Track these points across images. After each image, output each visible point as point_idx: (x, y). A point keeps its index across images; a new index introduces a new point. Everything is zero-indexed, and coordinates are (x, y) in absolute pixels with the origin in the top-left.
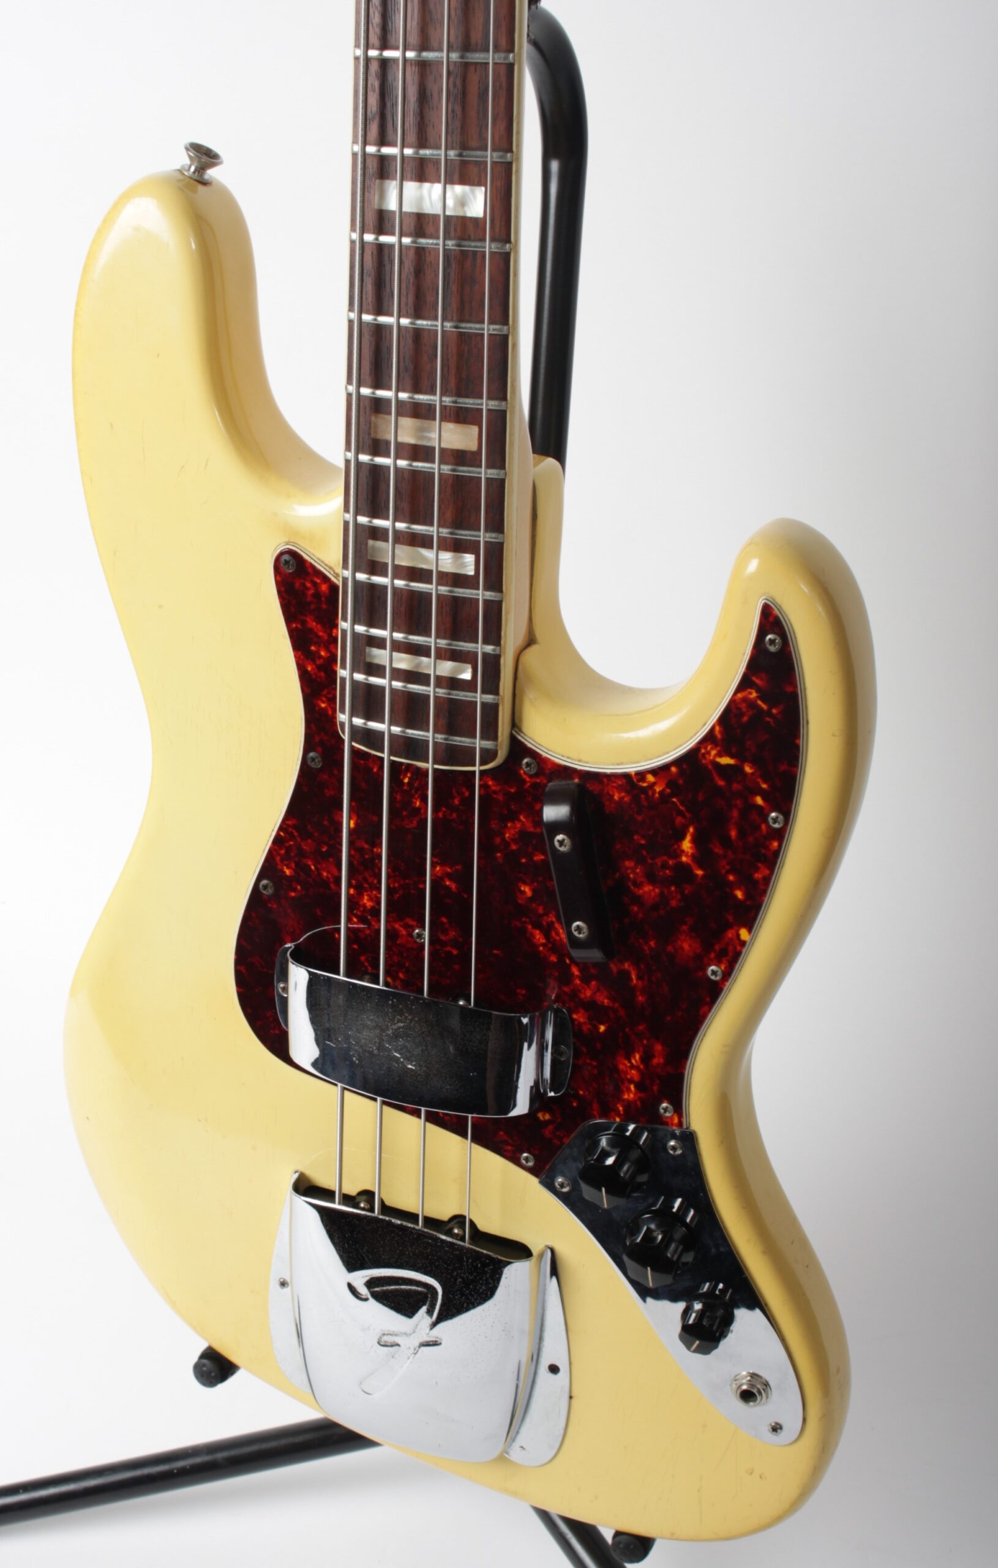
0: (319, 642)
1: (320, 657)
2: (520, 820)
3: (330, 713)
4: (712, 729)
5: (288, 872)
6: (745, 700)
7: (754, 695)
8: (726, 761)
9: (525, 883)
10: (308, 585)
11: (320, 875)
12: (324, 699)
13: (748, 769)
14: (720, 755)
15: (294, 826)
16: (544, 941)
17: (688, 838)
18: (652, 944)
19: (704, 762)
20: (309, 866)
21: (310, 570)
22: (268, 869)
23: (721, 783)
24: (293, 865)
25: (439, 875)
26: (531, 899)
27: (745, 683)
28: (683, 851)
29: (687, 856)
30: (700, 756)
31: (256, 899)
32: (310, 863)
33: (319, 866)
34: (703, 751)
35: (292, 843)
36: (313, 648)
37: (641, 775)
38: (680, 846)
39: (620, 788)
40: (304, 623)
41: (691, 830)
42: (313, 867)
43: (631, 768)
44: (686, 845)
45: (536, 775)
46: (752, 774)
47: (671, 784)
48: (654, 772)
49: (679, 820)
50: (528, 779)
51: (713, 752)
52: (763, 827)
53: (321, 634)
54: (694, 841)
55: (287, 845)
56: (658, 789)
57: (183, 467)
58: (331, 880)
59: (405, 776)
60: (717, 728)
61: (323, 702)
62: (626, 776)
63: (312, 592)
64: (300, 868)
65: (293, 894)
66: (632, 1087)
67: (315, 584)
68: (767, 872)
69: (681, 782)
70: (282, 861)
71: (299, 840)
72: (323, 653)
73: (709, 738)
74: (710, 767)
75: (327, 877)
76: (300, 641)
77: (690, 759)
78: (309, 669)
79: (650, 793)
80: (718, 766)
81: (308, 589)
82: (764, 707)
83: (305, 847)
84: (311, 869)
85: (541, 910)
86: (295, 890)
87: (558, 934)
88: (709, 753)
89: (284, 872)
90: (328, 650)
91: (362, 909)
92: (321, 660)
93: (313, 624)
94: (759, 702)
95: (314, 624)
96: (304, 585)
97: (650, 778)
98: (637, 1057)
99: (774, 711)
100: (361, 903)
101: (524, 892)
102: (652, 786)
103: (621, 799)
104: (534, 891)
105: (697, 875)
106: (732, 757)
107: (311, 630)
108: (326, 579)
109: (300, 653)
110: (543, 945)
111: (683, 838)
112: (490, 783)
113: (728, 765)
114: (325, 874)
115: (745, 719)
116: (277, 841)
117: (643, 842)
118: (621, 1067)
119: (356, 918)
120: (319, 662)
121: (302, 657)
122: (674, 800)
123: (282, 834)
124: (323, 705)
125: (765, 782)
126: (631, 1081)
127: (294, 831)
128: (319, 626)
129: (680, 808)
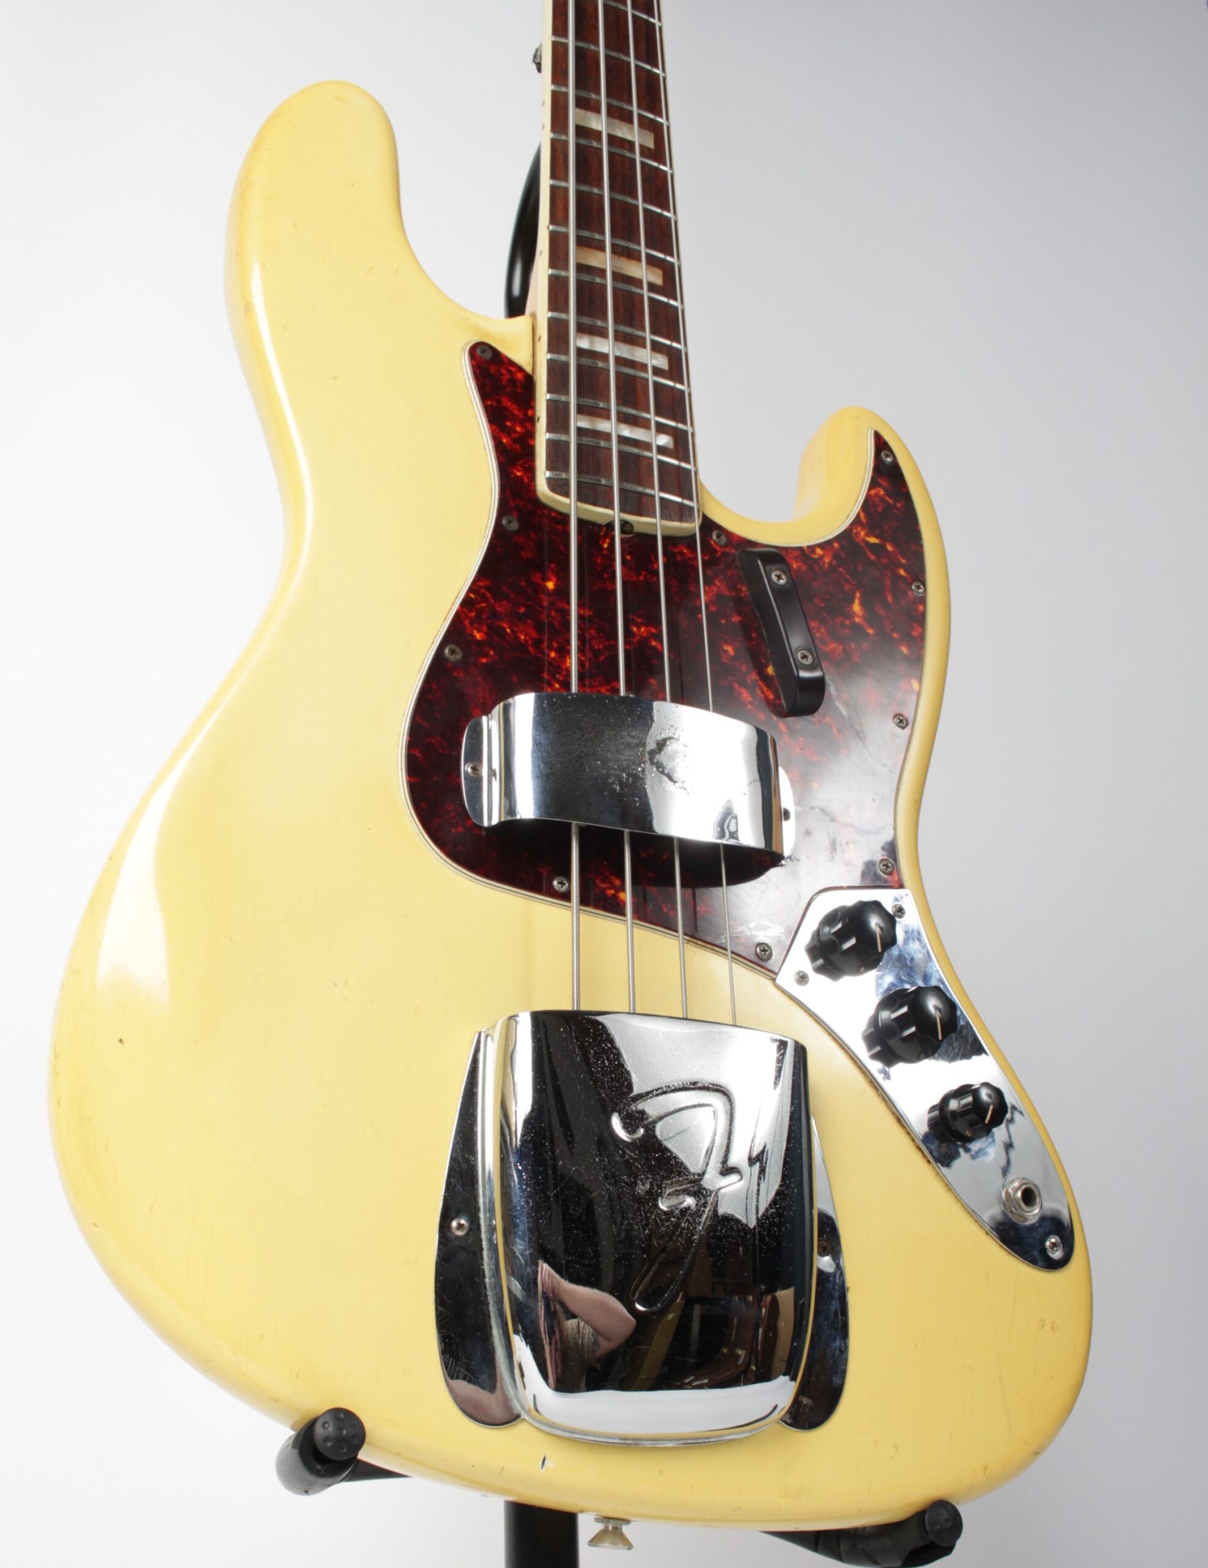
0: (514, 420)
1: (515, 432)
2: (715, 585)
3: (526, 480)
4: (858, 515)
5: (478, 636)
6: (877, 495)
7: (882, 492)
8: (873, 540)
9: (728, 644)
10: (504, 371)
11: (517, 638)
12: (520, 468)
13: (889, 548)
14: (867, 535)
15: (486, 588)
16: (750, 699)
17: (857, 602)
19: (857, 539)
20: (504, 629)
21: (505, 361)
22: (456, 633)
23: (873, 557)
24: (485, 629)
25: (645, 635)
26: (732, 658)
27: (873, 484)
28: (854, 613)
29: (858, 617)
30: (854, 535)
31: (438, 668)
32: (505, 625)
33: (515, 629)
34: (855, 531)
35: (484, 605)
36: (508, 424)
37: (812, 548)
38: (851, 609)
39: (795, 558)
40: (499, 402)
41: (858, 595)
42: (508, 630)
43: (804, 543)
44: (856, 607)
45: (726, 545)
46: (893, 551)
47: (835, 556)
48: (821, 546)
49: (847, 586)
50: (718, 549)
51: (863, 533)
52: (910, 593)
53: (516, 412)
54: (861, 604)
55: (478, 607)
56: (827, 560)
57: (372, 269)
58: (530, 643)
59: (604, 542)
60: (862, 515)
61: (519, 471)
62: (800, 549)
63: (507, 377)
64: (493, 632)
65: (484, 660)
67: (510, 372)
68: (920, 630)
69: (843, 555)
70: (471, 624)
71: (492, 601)
72: (518, 429)
73: (857, 521)
74: (862, 544)
75: (525, 640)
76: (496, 417)
77: (846, 537)
78: (505, 441)
79: (821, 563)
80: (867, 544)
81: (503, 375)
82: (891, 502)
83: (499, 609)
84: (506, 632)
85: (743, 670)
86: (486, 655)
87: (763, 691)
88: (859, 533)
89: (475, 637)
90: (522, 425)
91: (564, 673)
92: (517, 435)
93: (506, 402)
94: (887, 498)
95: (510, 404)
96: (499, 371)
97: (819, 551)
98: (851, 813)
99: (899, 505)
100: (564, 667)
101: (726, 652)
102: (821, 557)
103: (799, 568)
104: (735, 650)
105: (869, 634)
106: (877, 537)
107: (506, 409)
108: (520, 369)
109: (495, 427)
111: (853, 602)
112: (685, 551)
113: (874, 544)
114: (522, 637)
115: (880, 509)
116: (466, 603)
117: (822, 605)
119: (558, 683)
120: (513, 436)
121: (497, 430)
122: (841, 569)
123: (472, 596)
124: (519, 474)
125: (904, 557)
127: (487, 592)
128: (515, 406)
129: (848, 576)
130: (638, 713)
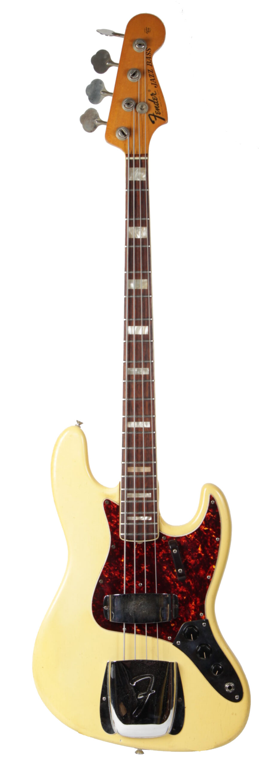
0: (114, 519)
1: (114, 522)
2: (162, 551)
3: (117, 535)
4: (202, 522)
5: (106, 576)
6: (208, 515)
7: (210, 514)
8: (206, 529)
9: (165, 566)
10: (112, 506)
11: (115, 575)
13: (211, 530)
14: (204, 528)
15: (108, 564)
16: (170, 579)
17: (200, 547)
18: (194, 574)
19: (201, 530)
20: (112, 574)
21: (112, 503)
22: (102, 577)
23: (205, 534)
24: (108, 574)
26: (166, 570)
27: (208, 512)
29: (200, 551)
31: (98, 585)
32: (112, 572)
33: (115, 573)
35: (108, 569)
37: (188, 535)
38: (198, 550)
39: (184, 539)
40: (111, 515)
41: (200, 545)
42: (113, 574)
43: (186, 534)
44: (200, 549)
45: (166, 540)
46: (212, 531)
47: (195, 536)
48: (191, 534)
49: (197, 544)
50: (164, 541)
51: (203, 527)
52: (215, 541)
54: (201, 548)
55: (106, 569)
56: (192, 538)
60: (204, 522)
62: (185, 536)
63: (112, 508)
64: (110, 575)
65: (108, 582)
66: (193, 611)
67: (113, 506)
68: (217, 551)
69: (197, 535)
70: (105, 573)
71: (109, 567)
72: (115, 521)
73: (202, 525)
74: (203, 531)
75: (117, 575)
76: (110, 519)
77: (199, 530)
78: (112, 525)
79: (191, 539)
80: (204, 530)
81: (112, 507)
83: (111, 569)
85: (169, 572)
86: (108, 581)
87: (173, 577)
88: (202, 528)
90: (116, 520)
93: (113, 515)
94: (211, 516)
96: (111, 507)
97: (191, 536)
98: (194, 603)
99: (215, 516)
101: (164, 568)
102: (191, 537)
103: (185, 541)
104: (167, 567)
105: (202, 555)
106: (207, 527)
107: (112, 517)
108: (116, 504)
110: (170, 580)
113: (206, 530)
115: (209, 519)
116: (104, 569)
117: (190, 550)
118: (190, 606)
120: (114, 523)
121: (110, 523)
122: (196, 539)
123: (105, 567)
124: (115, 533)
125: (214, 531)
126: (193, 610)
128: (114, 515)
129: (198, 541)
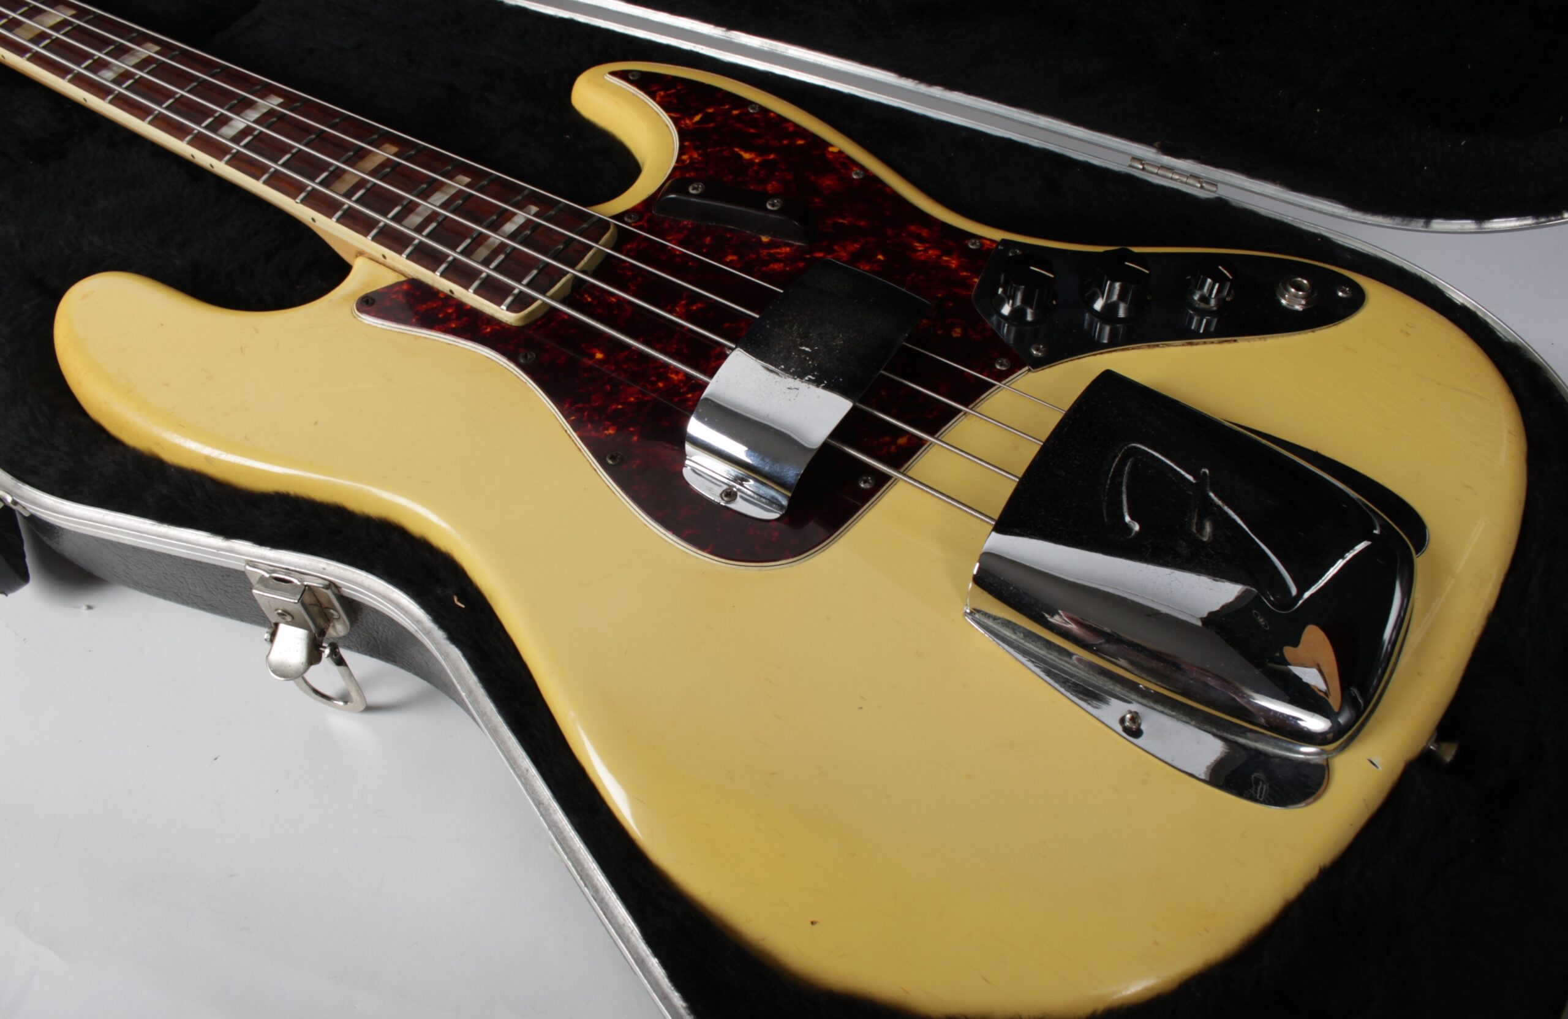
1: (451, 314)
2: (670, 240)
3: (498, 328)
4: (671, 117)
5: (611, 432)
6: (662, 98)
7: (662, 93)
8: (697, 118)
9: (725, 257)
10: (394, 296)
11: (631, 404)
12: (484, 327)
13: (710, 110)
14: (691, 119)
16: (782, 265)
17: (742, 153)
18: (817, 200)
19: (691, 128)
20: (617, 409)
21: (385, 290)
23: (711, 125)
24: (608, 423)
25: (684, 311)
27: (651, 94)
28: (750, 159)
29: (755, 158)
30: (686, 128)
31: (620, 476)
32: (614, 407)
33: (622, 401)
34: (683, 126)
35: (585, 413)
36: (441, 316)
37: (679, 160)
38: (746, 160)
39: (682, 175)
41: (737, 150)
42: (620, 407)
43: (673, 164)
44: (746, 155)
45: (641, 216)
46: (715, 109)
47: (696, 149)
49: (726, 153)
50: (641, 223)
51: (688, 122)
52: (755, 116)
53: (435, 305)
54: (746, 151)
55: (585, 419)
56: (696, 156)
57: (241, 348)
58: (640, 396)
59: (586, 299)
60: (673, 115)
61: (487, 328)
62: (675, 169)
63: (400, 296)
64: (614, 418)
65: (636, 438)
66: (945, 258)
67: (397, 292)
68: (790, 124)
69: (698, 143)
70: (598, 431)
71: (587, 406)
72: (450, 311)
73: (675, 121)
74: (697, 126)
75: (636, 399)
76: (429, 321)
77: (683, 134)
78: (454, 326)
79: (696, 161)
80: (697, 123)
81: (396, 298)
82: (673, 91)
83: (597, 404)
84: (620, 409)
85: (754, 256)
86: (631, 434)
88: (686, 125)
89: (610, 434)
90: (449, 306)
91: (682, 385)
92: (454, 314)
93: (423, 308)
94: (669, 92)
95: (424, 306)
96: (392, 300)
97: (685, 157)
98: (917, 244)
99: (679, 88)
100: (676, 382)
101: (732, 261)
102: (691, 158)
104: (733, 254)
105: (773, 158)
106: (697, 114)
107: (427, 311)
108: (400, 284)
109: (437, 326)
110: (785, 266)
111: (741, 156)
112: (629, 247)
113: (701, 118)
114: (632, 399)
115: (675, 102)
116: (576, 425)
117: (731, 177)
118: (923, 258)
119: (688, 394)
121: (441, 326)
122: (709, 150)
123: (572, 417)
124: (488, 330)
125: (725, 105)
126: (939, 257)
127: (577, 406)
128: (429, 303)
129: (718, 149)
130: (761, 337)
